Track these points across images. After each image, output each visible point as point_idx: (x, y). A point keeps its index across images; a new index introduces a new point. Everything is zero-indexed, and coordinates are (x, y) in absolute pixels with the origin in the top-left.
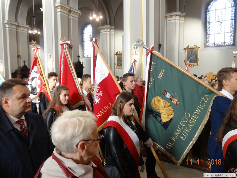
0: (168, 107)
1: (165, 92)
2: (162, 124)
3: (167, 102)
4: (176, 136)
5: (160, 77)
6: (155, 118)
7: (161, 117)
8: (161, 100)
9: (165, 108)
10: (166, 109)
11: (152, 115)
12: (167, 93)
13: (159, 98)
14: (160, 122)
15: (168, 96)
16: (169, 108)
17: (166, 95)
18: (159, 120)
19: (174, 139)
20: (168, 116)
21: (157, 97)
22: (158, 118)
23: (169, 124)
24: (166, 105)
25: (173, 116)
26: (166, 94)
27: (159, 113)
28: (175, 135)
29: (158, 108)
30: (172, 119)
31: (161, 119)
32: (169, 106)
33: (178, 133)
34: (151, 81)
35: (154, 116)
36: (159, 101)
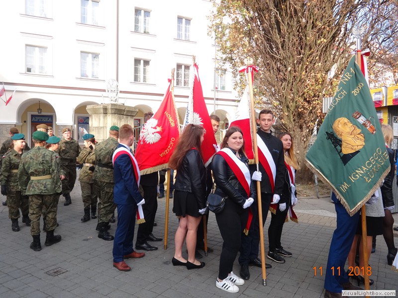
0: (357, 135)
1: (358, 114)
2: (342, 156)
3: (357, 128)
4: (359, 175)
5: (356, 93)
7: (341, 147)
8: (348, 123)
9: (351, 135)
10: (353, 136)
11: (330, 141)
12: (360, 116)
13: (345, 120)
14: (339, 153)
15: (361, 120)
16: (359, 136)
17: (358, 118)
18: (338, 150)
19: (352, 179)
20: (353, 146)
21: (344, 118)
22: (338, 147)
23: (352, 158)
24: (355, 131)
25: (361, 147)
26: (358, 116)
27: (341, 141)
28: (357, 173)
30: (358, 152)
32: (359, 134)
33: (363, 171)
34: (342, 95)
35: (333, 143)
36: (345, 124)
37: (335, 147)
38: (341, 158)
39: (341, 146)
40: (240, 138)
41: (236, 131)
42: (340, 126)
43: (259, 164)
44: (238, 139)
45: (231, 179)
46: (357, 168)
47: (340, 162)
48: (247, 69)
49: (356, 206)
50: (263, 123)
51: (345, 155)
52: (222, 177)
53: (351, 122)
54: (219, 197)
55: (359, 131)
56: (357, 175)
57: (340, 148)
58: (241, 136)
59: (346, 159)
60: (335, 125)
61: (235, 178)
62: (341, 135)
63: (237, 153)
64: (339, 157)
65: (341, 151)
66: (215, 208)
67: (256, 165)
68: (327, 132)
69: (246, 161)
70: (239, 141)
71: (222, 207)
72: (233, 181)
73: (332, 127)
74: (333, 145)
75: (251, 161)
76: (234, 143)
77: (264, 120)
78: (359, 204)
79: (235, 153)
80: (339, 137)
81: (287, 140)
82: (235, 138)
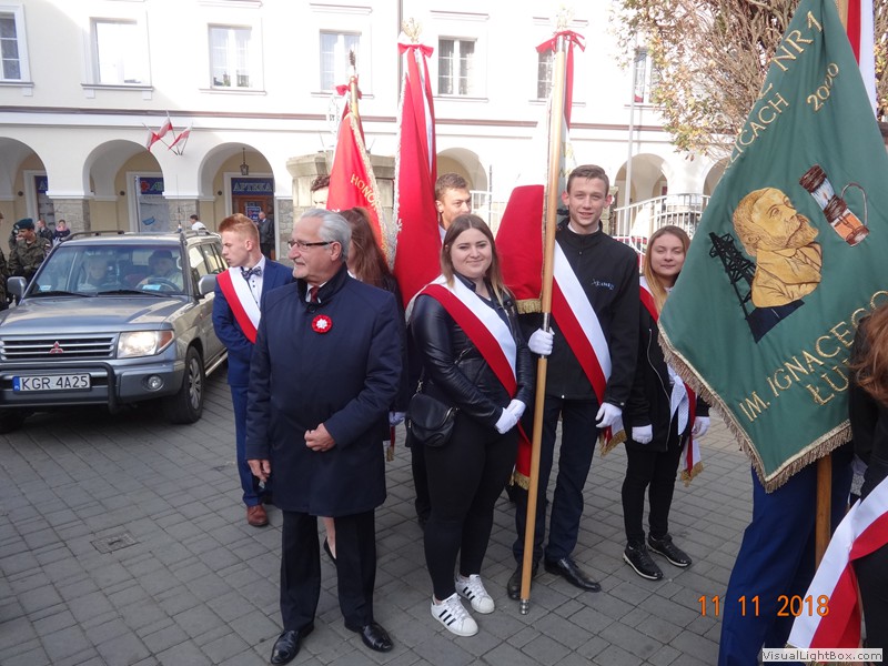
0: (804, 249)
1: (817, 177)
2: (750, 311)
3: (807, 225)
4: (792, 377)
5: (819, 101)
6: (731, 277)
7: (750, 283)
8: (782, 208)
9: (787, 247)
10: (790, 252)
11: (721, 262)
12: (822, 183)
13: (774, 196)
14: (743, 303)
15: (823, 195)
16: (807, 251)
17: (814, 190)
18: (741, 293)
19: (775, 385)
20: (786, 284)
21: (771, 190)
22: (742, 284)
23: (779, 320)
24: (800, 237)
25: (809, 289)
26: (816, 184)
27: (751, 265)
28: (787, 372)
29: (754, 242)
30: (796, 304)
31: (750, 293)
32: (808, 246)
33: (806, 366)
34: (772, 110)
35: (728, 269)
36: (774, 210)
37: (734, 280)
38: (749, 318)
39: (750, 280)
40: (480, 245)
42: (756, 217)
44: (474, 247)
45: (466, 357)
46: (788, 355)
47: (744, 330)
49: (780, 469)
50: (578, 203)
51: (759, 310)
52: (437, 354)
53: (794, 204)
55: (813, 234)
56: (788, 377)
57: (746, 286)
59: (762, 321)
60: (740, 214)
61: (476, 354)
62: (755, 246)
63: (479, 285)
64: (743, 315)
65: (749, 297)
66: (428, 434)
68: (712, 235)
70: (475, 255)
71: (445, 432)
72: (470, 361)
73: (730, 219)
74: (727, 275)
76: (465, 260)
77: (581, 195)
78: (785, 465)
79: (473, 288)
80: (748, 252)
81: (664, 249)
82: (465, 247)
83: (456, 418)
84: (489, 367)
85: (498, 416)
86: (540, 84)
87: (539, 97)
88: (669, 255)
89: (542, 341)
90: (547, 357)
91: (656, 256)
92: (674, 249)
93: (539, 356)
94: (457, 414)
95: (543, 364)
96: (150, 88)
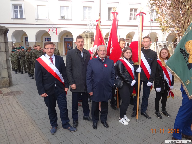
40: (130, 53)
41: (128, 49)
43: (141, 65)
44: (129, 53)
45: (126, 72)
48: (140, 14)
50: (144, 43)
52: (121, 71)
54: (121, 81)
58: (131, 52)
61: (127, 72)
63: (128, 60)
66: (118, 86)
67: (139, 65)
69: (132, 63)
70: (129, 54)
71: (122, 86)
72: (126, 73)
75: (137, 63)
77: (145, 42)
79: (127, 60)
81: (163, 53)
82: (127, 53)
83: (123, 83)
84: (130, 74)
85: (131, 83)
86: (130, 17)
87: (130, 20)
88: (164, 54)
89: (139, 70)
90: (140, 73)
91: (162, 54)
92: (165, 53)
93: (139, 73)
94: (124, 82)
95: (139, 74)
96: (49, 19)
